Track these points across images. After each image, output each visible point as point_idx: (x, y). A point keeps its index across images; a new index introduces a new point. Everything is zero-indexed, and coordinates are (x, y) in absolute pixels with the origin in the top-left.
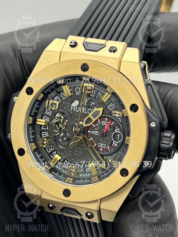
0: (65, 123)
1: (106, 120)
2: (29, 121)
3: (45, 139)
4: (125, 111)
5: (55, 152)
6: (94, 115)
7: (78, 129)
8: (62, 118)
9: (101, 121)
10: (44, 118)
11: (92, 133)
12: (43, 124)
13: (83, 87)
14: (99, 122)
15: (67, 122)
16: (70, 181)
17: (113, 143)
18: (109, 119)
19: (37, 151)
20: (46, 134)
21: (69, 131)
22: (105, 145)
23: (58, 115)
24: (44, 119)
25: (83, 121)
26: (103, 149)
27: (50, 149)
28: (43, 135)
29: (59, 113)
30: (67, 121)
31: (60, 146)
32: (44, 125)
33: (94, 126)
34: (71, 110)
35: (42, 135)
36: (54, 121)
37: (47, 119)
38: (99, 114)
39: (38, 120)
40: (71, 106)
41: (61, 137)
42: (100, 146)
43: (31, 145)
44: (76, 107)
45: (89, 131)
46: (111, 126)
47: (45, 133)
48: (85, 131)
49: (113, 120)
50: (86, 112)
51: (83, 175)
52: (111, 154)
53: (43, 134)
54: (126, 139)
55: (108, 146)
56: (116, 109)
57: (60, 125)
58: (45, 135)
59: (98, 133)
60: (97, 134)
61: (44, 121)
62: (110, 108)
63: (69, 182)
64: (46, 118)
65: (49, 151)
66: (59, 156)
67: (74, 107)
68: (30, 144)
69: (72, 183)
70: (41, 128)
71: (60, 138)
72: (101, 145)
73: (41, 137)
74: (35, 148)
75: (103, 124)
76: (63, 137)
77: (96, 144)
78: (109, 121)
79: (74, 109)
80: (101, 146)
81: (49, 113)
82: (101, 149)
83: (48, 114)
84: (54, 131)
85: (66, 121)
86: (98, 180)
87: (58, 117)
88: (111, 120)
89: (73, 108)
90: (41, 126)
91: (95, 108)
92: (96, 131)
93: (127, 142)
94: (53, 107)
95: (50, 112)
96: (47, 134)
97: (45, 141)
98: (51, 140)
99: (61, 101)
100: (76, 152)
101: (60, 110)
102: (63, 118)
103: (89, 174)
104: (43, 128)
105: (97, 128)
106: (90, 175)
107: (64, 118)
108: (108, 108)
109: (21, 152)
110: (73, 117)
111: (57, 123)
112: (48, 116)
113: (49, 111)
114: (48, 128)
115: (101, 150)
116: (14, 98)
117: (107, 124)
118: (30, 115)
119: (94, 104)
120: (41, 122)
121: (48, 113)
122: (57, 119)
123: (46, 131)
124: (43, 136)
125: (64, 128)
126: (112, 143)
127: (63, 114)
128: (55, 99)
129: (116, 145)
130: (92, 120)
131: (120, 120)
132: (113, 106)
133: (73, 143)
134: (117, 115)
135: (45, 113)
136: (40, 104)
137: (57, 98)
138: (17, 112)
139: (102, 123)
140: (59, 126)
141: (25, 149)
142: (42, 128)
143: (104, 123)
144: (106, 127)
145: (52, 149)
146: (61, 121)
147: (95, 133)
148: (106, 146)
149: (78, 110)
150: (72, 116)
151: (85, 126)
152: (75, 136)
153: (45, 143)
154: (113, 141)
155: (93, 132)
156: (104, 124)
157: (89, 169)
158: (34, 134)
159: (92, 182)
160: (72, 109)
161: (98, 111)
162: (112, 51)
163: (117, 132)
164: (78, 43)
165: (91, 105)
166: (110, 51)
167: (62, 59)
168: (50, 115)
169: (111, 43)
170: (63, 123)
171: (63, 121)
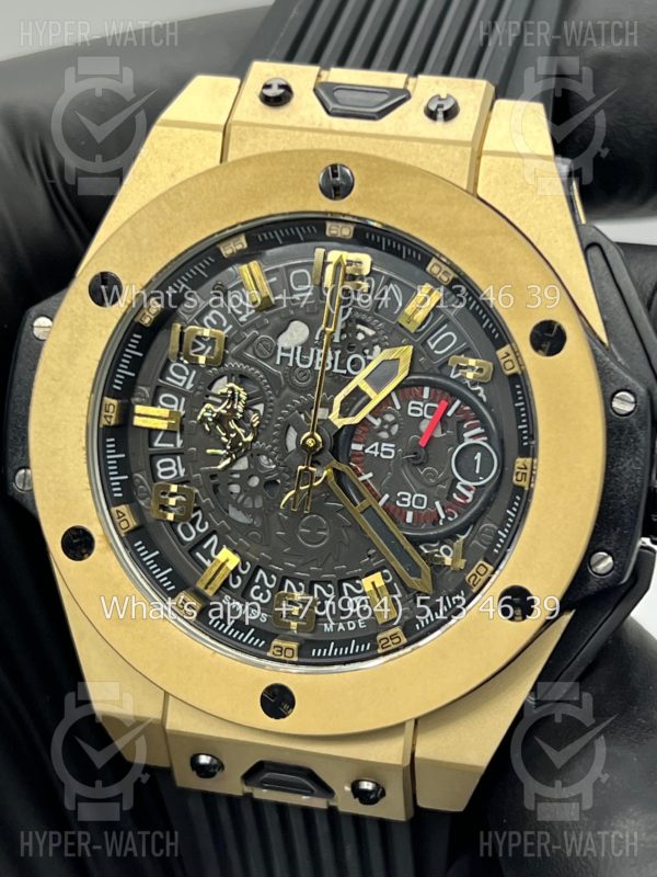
0: (255, 419)
1: (426, 396)
2: (104, 413)
3: (174, 488)
4: (508, 355)
5: (215, 538)
6: (377, 380)
7: (312, 436)
8: (239, 399)
9: (404, 402)
10: (164, 400)
11: (367, 451)
12: (163, 425)
13: (325, 264)
14: (398, 407)
15: (262, 411)
16: (289, 653)
17: (459, 487)
18: (439, 392)
19: (140, 538)
20: (173, 468)
21: (272, 450)
22: (425, 497)
23: (222, 386)
24: (162, 407)
25: (329, 406)
26: (417, 514)
27: (191, 528)
28: (161, 470)
29: (225, 378)
30: (260, 407)
31: (234, 514)
32: (166, 431)
33: (377, 422)
34: (278, 362)
35: (157, 470)
36: (208, 411)
37: (175, 407)
39: (139, 409)
40: (277, 348)
41: (237, 476)
42: (406, 502)
43: (118, 512)
44: (299, 349)
45: (354, 446)
46: (448, 421)
47: (170, 464)
48: (339, 442)
49: (454, 395)
50: (342, 366)
52: (451, 536)
53: (162, 465)
54: (517, 465)
55: (437, 503)
56: (467, 352)
57: (233, 425)
58: (171, 472)
59: (393, 451)
60: (390, 454)
61: (165, 413)
62: (437, 348)
63: (282, 657)
64: (172, 402)
65: (188, 534)
66: (235, 552)
67: (289, 351)
68: (114, 510)
69: (295, 659)
70: (151, 445)
71: (235, 482)
72: (408, 499)
73: (155, 478)
74: (133, 523)
75: (412, 411)
76: (247, 475)
77: (387, 496)
78: (438, 398)
79: (288, 358)
80: (408, 505)
81: (184, 378)
82: (410, 515)
83: (181, 384)
84: (209, 451)
85: (255, 411)
86: (404, 640)
87: (223, 396)
88: (447, 394)
89: (285, 354)
90: (152, 432)
91: (377, 348)
92: (384, 445)
93: (519, 477)
94: (201, 353)
95: (188, 377)
96: (177, 468)
97: (173, 495)
98: (196, 491)
99: (231, 327)
100: (304, 536)
101: (232, 364)
102: (245, 398)
104: (160, 442)
105: (389, 431)
106: (366, 623)
107: (249, 398)
108: (432, 347)
109: (78, 543)
110: (287, 391)
112: (179, 393)
113: (182, 372)
114: (179, 443)
115: (409, 520)
116: (36, 324)
117: (431, 411)
118: (109, 391)
119: (370, 332)
120: (150, 416)
121: (180, 381)
122: (219, 401)
123: (172, 454)
124: (163, 474)
125: (250, 438)
126: (452, 488)
127: (242, 379)
128: (209, 321)
129: (470, 495)
130: (369, 400)
131: (481, 394)
132: (451, 338)
133: (294, 495)
134: (469, 375)
135: (169, 379)
136: (144, 346)
137: (215, 316)
138: (53, 379)
139: (410, 408)
140: (228, 431)
141: (96, 530)
142: (156, 444)
143: (417, 408)
144: (424, 426)
145: (202, 526)
146: (236, 411)
147: (379, 450)
148: (431, 504)
149: (307, 363)
150: (284, 388)
151: (339, 422)
152: (300, 467)
153: (172, 501)
154: (456, 481)
155: (373, 449)
156: (418, 412)
158: (123, 466)
159: (380, 651)
160: (282, 357)
161: (393, 360)
162: (440, 116)
163: (472, 441)
164: (294, 89)
165: (360, 337)
166: (432, 115)
167: (233, 155)
168: (189, 386)
169: (428, 87)
170: (245, 418)
171: (246, 408)
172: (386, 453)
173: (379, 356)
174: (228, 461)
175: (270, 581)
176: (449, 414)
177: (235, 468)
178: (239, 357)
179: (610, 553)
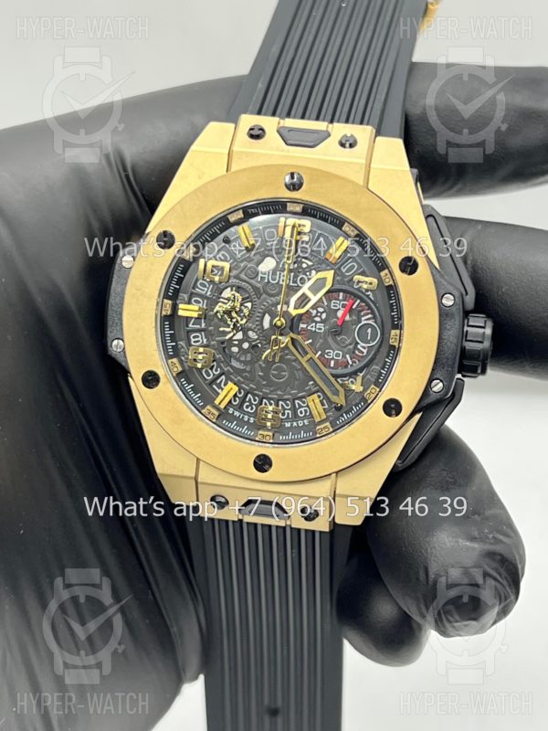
0: (246, 312)
1: (341, 298)
2: (164, 308)
3: (201, 350)
4: (387, 275)
5: (223, 377)
6: (315, 289)
7: (280, 320)
8: (238, 300)
9: (329, 300)
10: (195, 301)
11: (309, 328)
12: (195, 315)
13: (285, 226)
14: (326, 304)
15: (250, 307)
16: (268, 438)
17: (359, 347)
18: (348, 295)
19: (185, 376)
20: (200, 339)
21: (255, 328)
22: (341, 353)
23: (227, 293)
24: (194, 305)
25: (287, 303)
26: (336, 362)
27: (210, 371)
28: (193, 340)
29: (229, 289)
30: (249, 305)
31: (234, 363)
32: (196, 318)
33: (314, 312)
35: (191, 340)
36: (220, 308)
37: (201, 305)
38: (324, 285)
39: (181, 306)
40: (258, 272)
41: (236, 342)
43: (172, 362)
45: (302, 326)
46: (353, 311)
47: (198, 337)
48: (293, 323)
49: (357, 297)
50: (295, 282)
51: (292, 425)
52: (354, 374)
53: (194, 337)
54: (392, 334)
55: (348, 356)
56: (363, 274)
57: (234, 315)
58: (198, 341)
59: (323, 328)
60: (321, 329)
61: (196, 308)
62: (347, 271)
63: (264, 441)
64: (199, 302)
65: (209, 375)
66: (235, 384)
68: (170, 361)
69: (271, 441)
70: (187, 326)
71: (235, 345)
72: (331, 354)
73: (190, 345)
74: (180, 369)
75: (333, 306)
76: (241, 342)
77: (320, 353)
78: (347, 299)
80: (331, 357)
81: (206, 289)
82: (332, 363)
83: (204, 292)
84: (220, 329)
85: (246, 307)
86: (331, 430)
87: (228, 299)
88: (352, 297)
90: (188, 319)
91: (314, 272)
92: (318, 324)
93: (393, 340)
94: (215, 275)
95: (208, 288)
96: (202, 338)
97: (200, 353)
98: (213, 351)
99: (232, 260)
100: (274, 375)
101: (233, 281)
102: (240, 300)
103: (306, 421)
104: (192, 324)
105: (320, 317)
106: (309, 422)
107: (243, 299)
108: (344, 271)
109: (151, 379)
110: (264, 296)
111: (228, 313)
112: (203, 297)
113: (205, 286)
114: (203, 325)
115: (332, 365)
116: (123, 259)
117: (344, 306)
118: (166, 296)
119: (310, 263)
120: (188, 310)
121: (203, 290)
122: (226, 301)
123: (199, 331)
124: (195, 342)
125: (243, 322)
126: (356, 348)
127: (239, 289)
129: (365, 351)
130: (310, 300)
131: (371, 297)
132: (354, 266)
133: (270, 353)
134: (365, 286)
135: (197, 289)
136: (184, 272)
139: (332, 304)
140: (232, 318)
141: (161, 372)
142: (190, 326)
143: (336, 304)
144: (340, 314)
145: (216, 371)
146: (236, 307)
147: (316, 327)
148: (344, 356)
150: (261, 295)
151: (294, 313)
152: (273, 337)
153: (200, 357)
154: (358, 343)
155: (312, 327)
156: (337, 306)
157: (305, 410)
158: (173, 337)
159: (318, 435)
161: (323, 278)
162: (347, 145)
163: (366, 322)
164: (266, 131)
165: (304, 266)
166: (343, 145)
167: (234, 168)
168: (209, 293)
169: (339, 130)
170: (241, 311)
171: (241, 305)
172: (319, 329)
173: (315, 276)
174: (232, 334)
175: (255, 400)
176: (354, 307)
177: (234, 338)
178: (237, 277)
179: (441, 381)
